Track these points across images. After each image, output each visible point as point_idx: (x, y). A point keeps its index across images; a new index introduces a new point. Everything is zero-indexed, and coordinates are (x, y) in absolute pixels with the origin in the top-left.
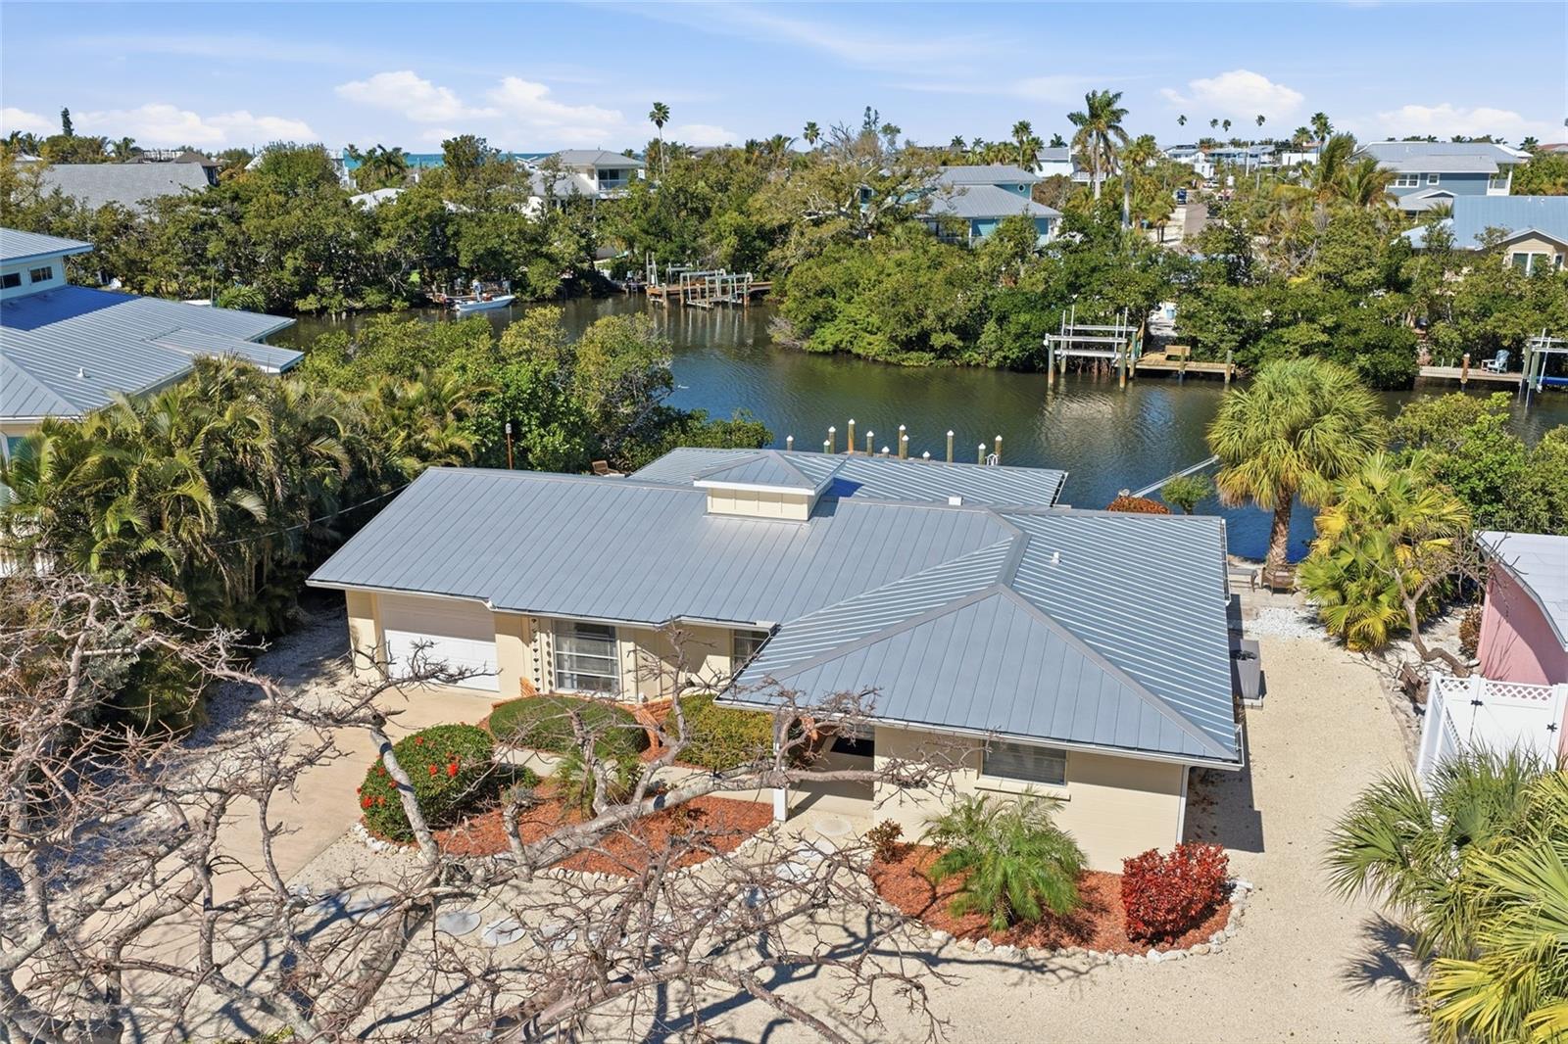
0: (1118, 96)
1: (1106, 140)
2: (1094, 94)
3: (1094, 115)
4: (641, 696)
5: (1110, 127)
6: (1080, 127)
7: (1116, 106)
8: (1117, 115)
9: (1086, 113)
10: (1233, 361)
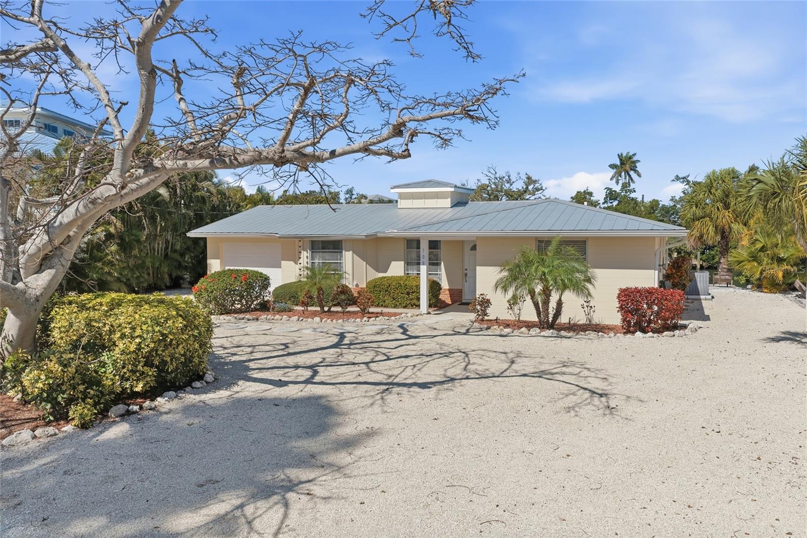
0: (634, 155)
1: (630, 176)
2: (622, 154)
3: (622, 163)
4: (355, 283)
5: (631, 169)
6: (615, 170)
7: (635, 159)
8: (634, 162)
9: (618, 163)
10: (701, 259)
